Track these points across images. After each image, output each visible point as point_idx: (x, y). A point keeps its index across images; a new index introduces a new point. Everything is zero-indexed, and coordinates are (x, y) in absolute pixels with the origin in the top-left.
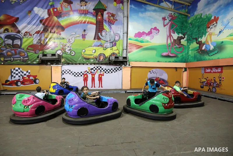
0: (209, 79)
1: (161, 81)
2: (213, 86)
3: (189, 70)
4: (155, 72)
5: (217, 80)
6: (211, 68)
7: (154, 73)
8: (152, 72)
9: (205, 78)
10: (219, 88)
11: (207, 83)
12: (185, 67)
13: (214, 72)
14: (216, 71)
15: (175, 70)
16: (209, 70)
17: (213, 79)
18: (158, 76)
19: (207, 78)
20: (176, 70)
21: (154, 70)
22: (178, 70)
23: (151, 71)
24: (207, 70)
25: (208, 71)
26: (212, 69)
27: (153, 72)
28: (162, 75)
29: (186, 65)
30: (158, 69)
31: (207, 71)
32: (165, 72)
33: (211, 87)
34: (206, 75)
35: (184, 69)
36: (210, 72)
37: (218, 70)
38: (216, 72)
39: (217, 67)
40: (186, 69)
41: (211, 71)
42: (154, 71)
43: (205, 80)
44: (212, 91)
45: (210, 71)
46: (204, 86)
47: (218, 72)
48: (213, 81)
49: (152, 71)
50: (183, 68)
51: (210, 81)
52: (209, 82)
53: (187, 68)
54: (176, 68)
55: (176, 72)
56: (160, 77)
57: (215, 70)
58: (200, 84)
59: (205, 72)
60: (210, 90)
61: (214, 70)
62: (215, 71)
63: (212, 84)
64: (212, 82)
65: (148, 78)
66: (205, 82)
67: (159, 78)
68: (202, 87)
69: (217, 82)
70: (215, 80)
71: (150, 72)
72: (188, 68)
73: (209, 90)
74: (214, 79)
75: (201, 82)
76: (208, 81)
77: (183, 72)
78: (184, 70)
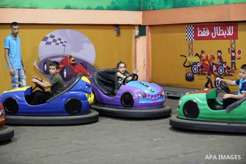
0: (207, 56)
1: (76, 66)
2: (216, 73)
3: (151, 33)
4: (60, 39)
5: (227, 58)
6: (210, 26)
7: (57, 44)
8: (50, 40)
9: (197, 55)
10: (231, 77)
11: (202, 67)
12: (140, 23)
13: (218, 38)
14: (223, 34)
15: (113, 32)
16: (205, 33)
17: (216, 57)
18: (68, 53)
19: (203, 52)
20: (119, 34)
21: (57, 33)
22: (122, 31)
23: (48, 35)
24: (200, 33)
25: (204, 35)
26: (212, 31)
27: (55, 41)
28: (78, 48)
29: (143, 17)
30: (68, 31)
31: (202, 35)
32: (87, 39)
33: (212, 75)
34: (199, 46)
35: (137, 28)
36: (209, 38)
37: (227, 33)
38: (221, 38)
39: (224, 25)
40: (142, 30)
41: (210, 34)
42: (56, 38)
43: (197, 59)
44: (214, 86)
45: (208, 34)
46: (195, 75)
47: (228, 38)
48: (217, 61)
49: (52, 36)
50: (134, 25)
51: (209, 62)
52: (207, 62)
53: (145, 26)
54: (117, 27)
55: (118, 38)
56: (75, 55)
57: (221, 33)
58: (184, 71)
59: (197, 38)
60: (209, 85)
61: (218, 32)
62: (220, 35)
63: (215, 69)
64: (213, 64)
65: (42, 59)
66: (196, 63)
67: (71, 57)
68: (190, 79)
69: (225, 63)
70: (220, 58)
71: (45, 39)
72: (150, 26)
73: (207, 84)
74: (220, 54)
75: (187, 64)
76: (203, 60)
77: (137, 37)
78: (137, 32)
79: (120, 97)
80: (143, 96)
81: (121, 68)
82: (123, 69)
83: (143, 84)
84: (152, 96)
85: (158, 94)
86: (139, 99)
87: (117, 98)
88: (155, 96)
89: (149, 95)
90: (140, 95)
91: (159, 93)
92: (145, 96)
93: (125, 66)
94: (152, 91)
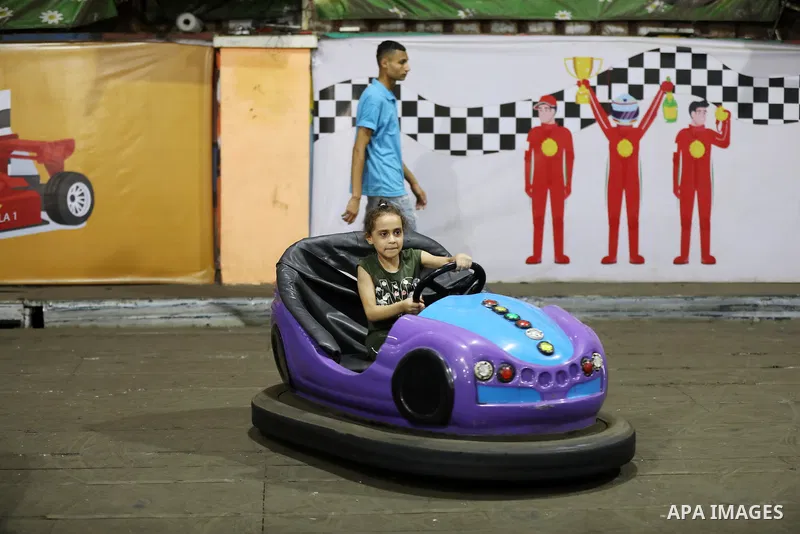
79: (389, 372)
80: (499, 375)
81: (385, 233)
82: (392, 238)
83: (504, 314)
84: (545, 375)
85: (573, 366)
86: (481, 390)
87: (378, 378)
88: (561, 374)
89: (528, 372)
90: (484, 369)
91: (576, 360)
92: (507, 372)
93: (400, 226)
94: (546, 347)
